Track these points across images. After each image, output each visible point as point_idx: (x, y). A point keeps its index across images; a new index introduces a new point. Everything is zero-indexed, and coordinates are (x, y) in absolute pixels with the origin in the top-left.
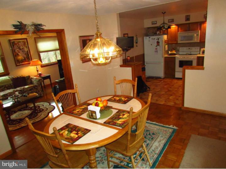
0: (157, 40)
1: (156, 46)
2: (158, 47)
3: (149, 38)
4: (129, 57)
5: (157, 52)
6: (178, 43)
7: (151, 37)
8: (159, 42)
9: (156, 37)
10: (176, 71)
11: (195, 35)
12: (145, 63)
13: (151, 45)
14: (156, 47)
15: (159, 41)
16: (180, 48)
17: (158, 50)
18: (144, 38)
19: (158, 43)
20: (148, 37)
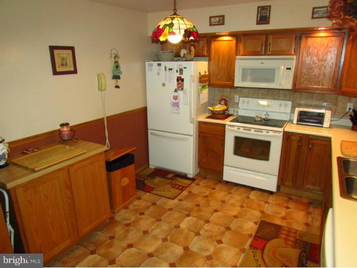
0: (178, 75)
1: (176, 91)
2: (180, 93)
3: (159, 65)
4: (67, 124)
5: (178, 106)
6: (236, 85)
7: (164, 64)
8: (183, 80)
9: (175, 65)
10: (225, 162)
11: (282, 67)
12: (149, 132)
13: (164, 85)
14: (176, 94)
15: (182, 77)
16: (242, 99)
17: (181, 100)
18: (147, 63)
19: (180, 80)
20: (155, 63)
